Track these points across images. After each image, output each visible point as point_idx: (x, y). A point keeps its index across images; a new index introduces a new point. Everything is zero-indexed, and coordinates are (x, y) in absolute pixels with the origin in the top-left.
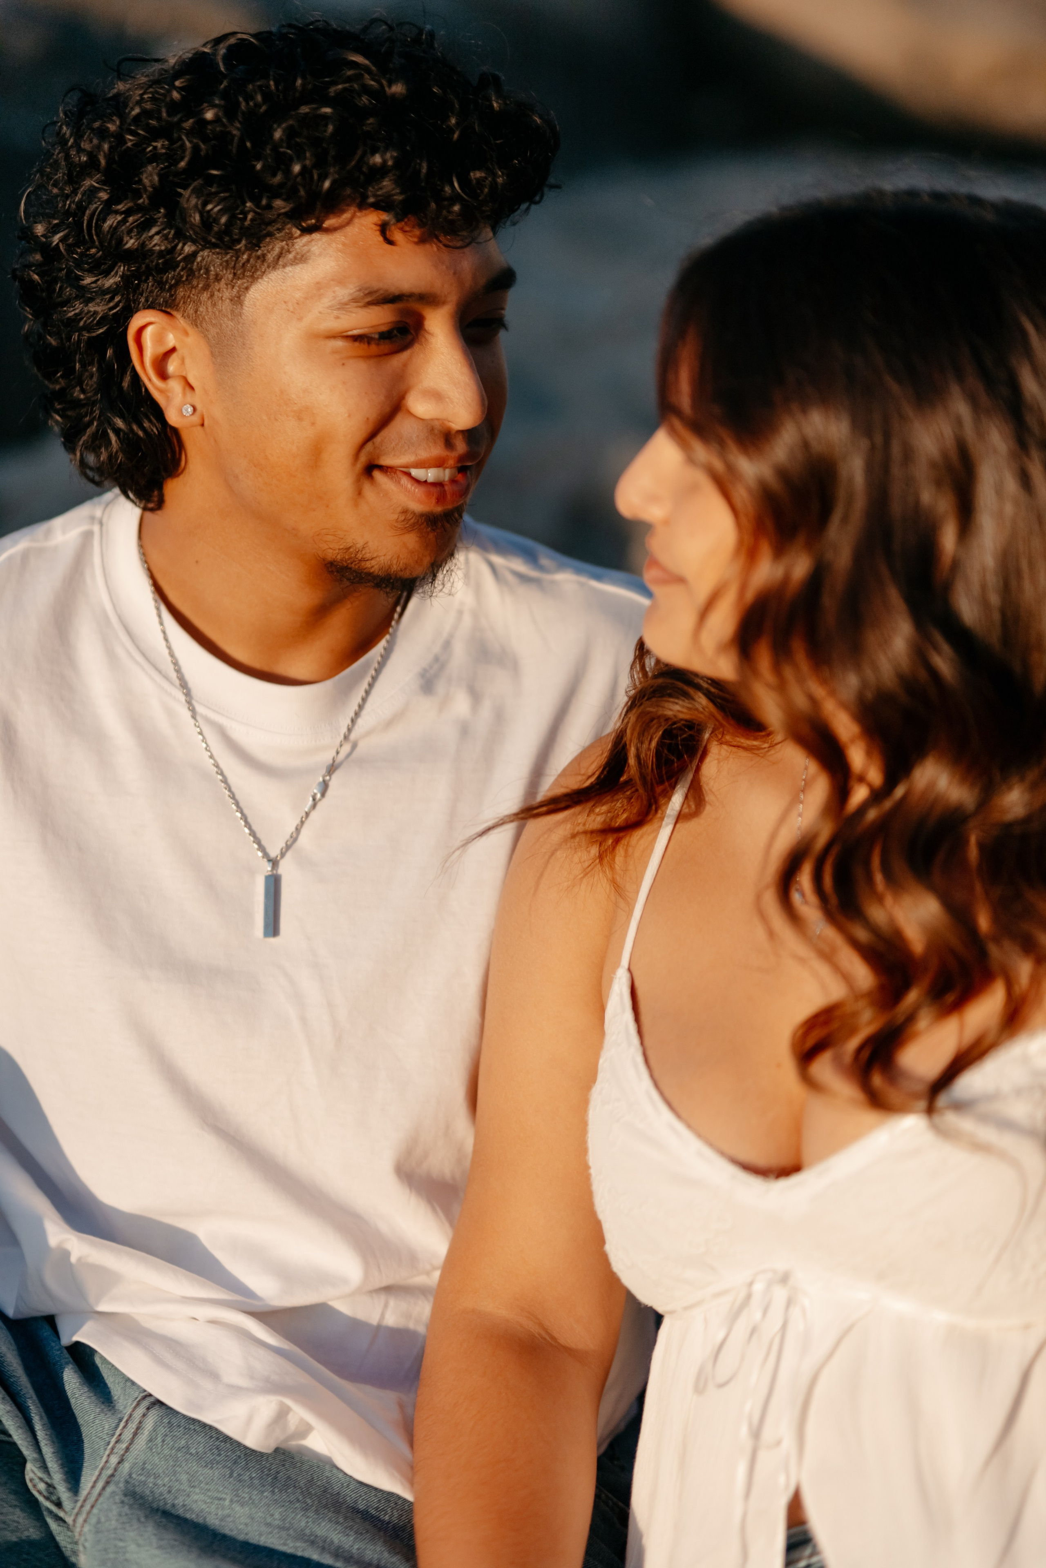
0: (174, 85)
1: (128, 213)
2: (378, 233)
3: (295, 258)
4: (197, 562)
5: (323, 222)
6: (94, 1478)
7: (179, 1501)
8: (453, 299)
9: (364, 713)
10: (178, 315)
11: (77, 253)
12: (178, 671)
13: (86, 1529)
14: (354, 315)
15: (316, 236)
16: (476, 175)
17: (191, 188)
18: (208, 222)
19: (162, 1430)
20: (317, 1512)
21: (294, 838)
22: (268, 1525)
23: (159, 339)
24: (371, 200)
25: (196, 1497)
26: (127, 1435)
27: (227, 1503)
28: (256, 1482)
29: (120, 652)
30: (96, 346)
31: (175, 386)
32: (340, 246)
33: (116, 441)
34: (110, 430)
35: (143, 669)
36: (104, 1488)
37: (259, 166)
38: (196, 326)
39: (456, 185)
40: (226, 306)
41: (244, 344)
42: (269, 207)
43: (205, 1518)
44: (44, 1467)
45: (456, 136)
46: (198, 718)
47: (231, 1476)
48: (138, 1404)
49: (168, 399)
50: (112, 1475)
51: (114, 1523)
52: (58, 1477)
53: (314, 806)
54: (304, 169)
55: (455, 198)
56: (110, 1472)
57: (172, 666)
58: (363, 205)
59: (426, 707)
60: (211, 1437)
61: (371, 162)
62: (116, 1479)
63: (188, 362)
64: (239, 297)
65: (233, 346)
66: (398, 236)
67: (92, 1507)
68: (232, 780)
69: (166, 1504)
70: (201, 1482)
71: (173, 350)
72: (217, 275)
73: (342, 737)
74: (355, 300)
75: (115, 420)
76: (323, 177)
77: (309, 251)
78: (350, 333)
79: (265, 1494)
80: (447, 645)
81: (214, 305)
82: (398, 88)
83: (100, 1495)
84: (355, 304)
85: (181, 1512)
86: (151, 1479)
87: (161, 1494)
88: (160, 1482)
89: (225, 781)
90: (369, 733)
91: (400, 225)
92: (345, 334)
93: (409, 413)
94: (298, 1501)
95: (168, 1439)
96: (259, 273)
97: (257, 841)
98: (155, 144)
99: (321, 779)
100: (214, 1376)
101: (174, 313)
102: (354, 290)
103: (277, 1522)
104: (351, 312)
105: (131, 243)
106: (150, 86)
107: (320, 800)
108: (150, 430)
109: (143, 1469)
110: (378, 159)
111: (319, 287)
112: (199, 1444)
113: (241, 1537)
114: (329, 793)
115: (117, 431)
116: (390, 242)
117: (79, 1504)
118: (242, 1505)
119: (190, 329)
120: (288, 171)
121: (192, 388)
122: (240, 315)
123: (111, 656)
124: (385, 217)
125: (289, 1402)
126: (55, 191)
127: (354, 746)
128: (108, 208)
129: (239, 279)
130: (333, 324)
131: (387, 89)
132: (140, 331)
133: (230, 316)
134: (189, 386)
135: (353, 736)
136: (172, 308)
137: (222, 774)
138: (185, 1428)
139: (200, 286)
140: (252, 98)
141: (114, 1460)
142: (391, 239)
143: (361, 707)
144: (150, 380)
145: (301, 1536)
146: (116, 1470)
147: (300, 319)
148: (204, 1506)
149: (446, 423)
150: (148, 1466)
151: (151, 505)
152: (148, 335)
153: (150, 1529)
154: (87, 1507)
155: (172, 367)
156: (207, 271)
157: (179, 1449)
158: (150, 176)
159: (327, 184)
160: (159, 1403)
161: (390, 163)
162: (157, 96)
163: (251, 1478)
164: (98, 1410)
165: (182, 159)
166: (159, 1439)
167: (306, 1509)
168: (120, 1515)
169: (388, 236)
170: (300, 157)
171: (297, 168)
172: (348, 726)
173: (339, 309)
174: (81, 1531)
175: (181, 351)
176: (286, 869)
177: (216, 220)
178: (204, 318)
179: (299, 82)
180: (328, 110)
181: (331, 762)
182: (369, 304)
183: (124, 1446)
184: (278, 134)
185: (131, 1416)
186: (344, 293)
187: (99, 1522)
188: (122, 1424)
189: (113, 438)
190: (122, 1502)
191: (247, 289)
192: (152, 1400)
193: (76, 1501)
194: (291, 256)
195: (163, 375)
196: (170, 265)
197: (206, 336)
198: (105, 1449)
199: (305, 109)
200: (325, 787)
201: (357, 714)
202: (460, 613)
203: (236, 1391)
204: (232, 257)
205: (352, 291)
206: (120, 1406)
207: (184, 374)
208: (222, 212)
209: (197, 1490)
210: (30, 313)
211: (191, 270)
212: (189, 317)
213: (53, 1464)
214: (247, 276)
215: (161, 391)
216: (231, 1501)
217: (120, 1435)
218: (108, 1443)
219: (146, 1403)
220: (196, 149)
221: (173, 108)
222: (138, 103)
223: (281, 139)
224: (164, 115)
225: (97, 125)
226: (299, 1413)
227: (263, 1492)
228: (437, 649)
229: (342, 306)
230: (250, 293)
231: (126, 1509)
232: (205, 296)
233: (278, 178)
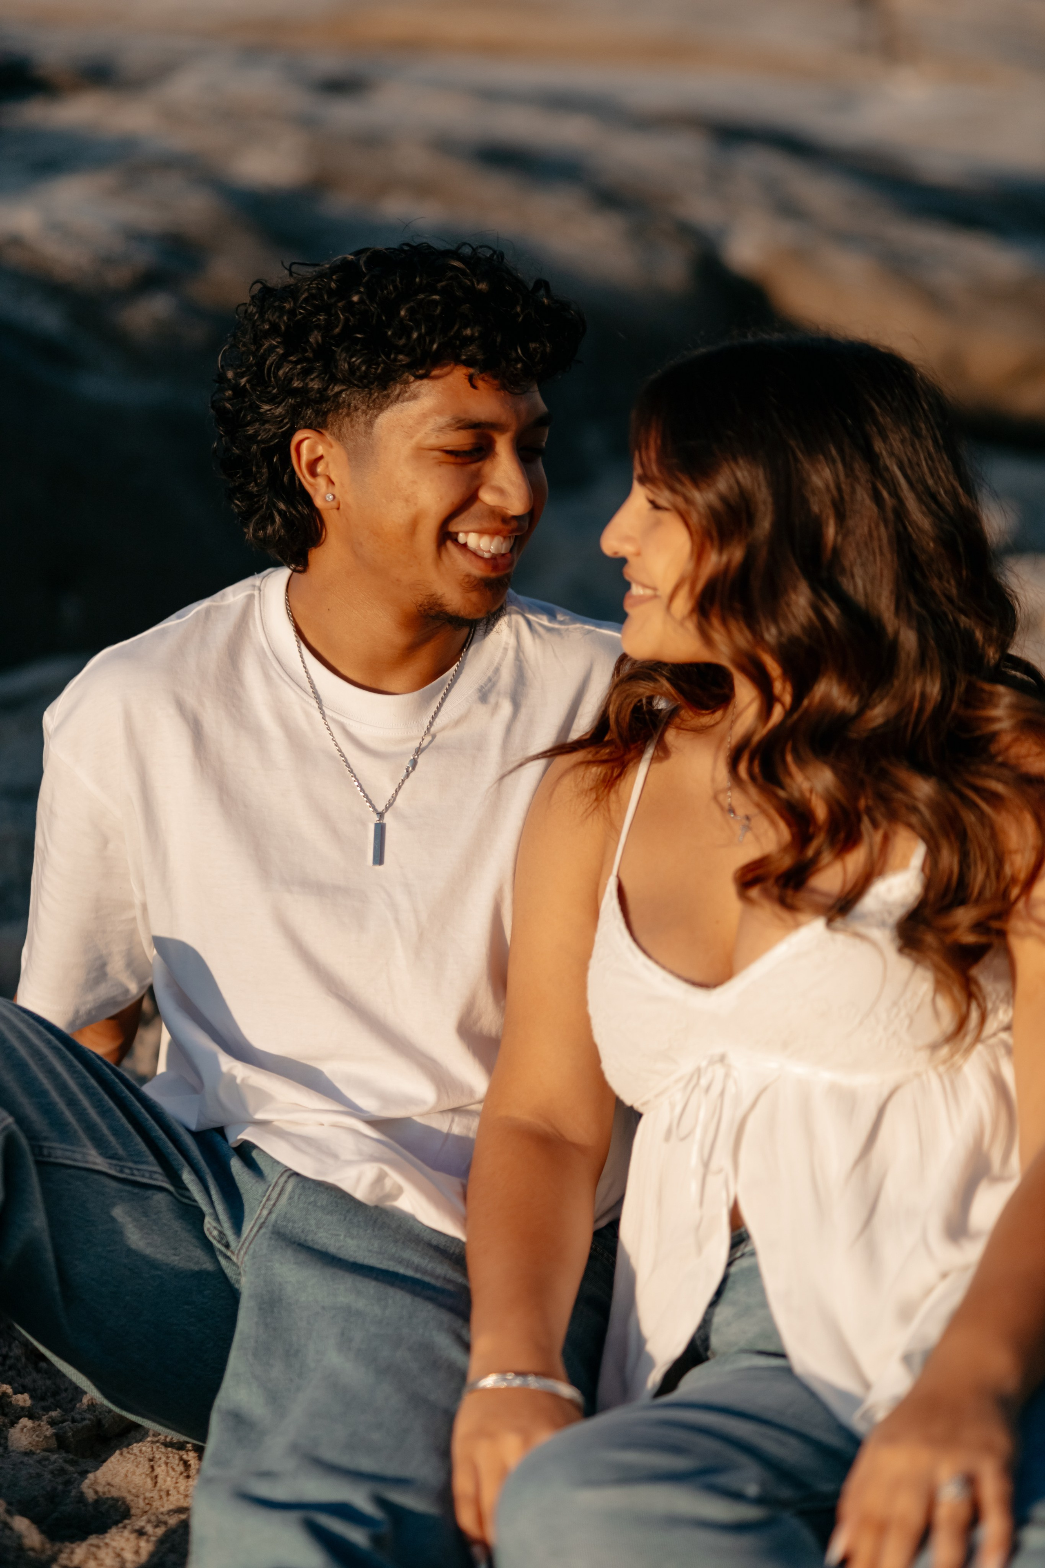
0: (332, 278)
1: (297, 363)
2: (467, 381)
3: (410, 396)
4: (329, 610)
5: (430, 372)
6: (251, 1226)
7: (309, 1238)
8: (514, 427)
9: (440, 714)
10: (326, 433)
11: (258, 391)
12: (313, 686)
13: (246, 1258)
14: (448, 435)
15: (425, 382)
16: (533, 345)
17: (342, 346)
18: (353, 370)
19: (298, 1191)
20: (403, 1243)
21: (394, 798)
22: (370, 1251)
23: (312, 449)
24: (464, 357)
25: (320, 1235)
26: (274, 1195)
27: (342, 1237)
28: (362, 1224)
29: (273, 674)
30: (267, 454)
31: (321, 482)
32: (440, 389)
33: (279, 519)
34: (276, 511)
35: (289, 686)
36: (258, 1231)
37: (390, 333)
38: (339, 441)
39: (519, 351)
40: (361, 427)
41: (373, 453)
42: (395, 360)
43: (327, 1248)
44: (217, 1219)
45: (521, 319)
46: (327, 719)
47: (345, 1219)
48: (282, 1175)
49: (316, 490)
50: (264, 1223)
51: (265, 1251)
52: (227, 1226)
53: (407, 776)
54: (420, 336)
55: (518, 359)
56: (262, 1220)
57: (309, 685)
58: (458, 361)
59: (482, 710)
60: (332, 1196)
61: (464, 333)
62: (267, 1224)
63: (331, 466)
64: (370, 422)
65: (365, 454)
66: (480, 384)
67: (250, 1244)
68: (350, 761)
69: (300, 1240)
70: (324, 1225)
71: (321, 457)
72: (355, 407)
73: (425, 729)
74: (449, 426)
75: (279, 504)
76: (432, 342)
77: (419, 392)
78: (445, 448)
79: (368, 1232)
80: (497, 671)
81: (352, 427)
82: (483, 286)
83: (255, 1236)
84: (449, 428)
85: (310, 1244)
86: (290, 1224)
87: (297, 1233)
88: (296, 1225)
89: (346, 761)
90: (443, 729)
91: (481, 376)
92: (442, 449)
93: (482, 501)
94: (390, 1236)
95: (302, 1197)
96: (385, 406)
97: (369, 801)
98: (319, 317)
99: (412, 758)
100: (335, 1156)
101: (323, 431)
102: (449, 419)
103: (375, 1250)
104: (447, 434)
105: (296, 384)
106: (314, 280)
107: (411, 772)
108: (302, 512)
109: (285, 1217)
110: (468, 332)
111: (425, 416)
112: (323, 1199)
113: (352, 1260)
114: (417, 768)
115: (280, 512)
116: (474, 387)
117: (241, 1243)
118: (352, 1238)
119: (333, 443)
120: (409, 337)
121: (333, 483)
122: (371, 433)
123: (267, 676)
124: (471, 370)
125: (386, 1168)
126: (243, 349)
127: (434, 736)
128: (283, 358)
129: (371, 409)
130: (433, 441)
131: (476, 286)
132: (300, 442)
133: (363, 434)
134: (331, 482)
135: (432, 730)
136: (322, 428)
137: (343, 756)
138: (314, 1190)
139: (344, 413)
140: (386, 288)
141: (265, 1212)
142: (476, 385)
143: (439, 709)
144: (304, 477)
145: (392, 1258)
146: (266, 1219)
147: (412, 437)
148: (326, 1241)
149: (505, 510)
150: (288, 1216)
151: (299, 568)
152: (305, 446)
153: (289, 1253)
154: (247, 1244)
155: (320, 469)
156: (349, 405)
157: (310, 1203)
158: (315, 338)
159: (435, 346)
160: (297, 1174)
161: (477, 334)
162: (320, 286)
163: (359, 1222)
164: (254, 1181)
165: (337, 327)
166: (296, 1197)
167: (396, 1241)
168: (269, 1246)
169: (473, 383)
170: (418, 328)
171: (415, 335)
172: (430, 721)
173: (438, 431)
174: (243, 1260)
175: (326, 459)
176: (388, 819)
177: (359, 368)
178: (345, 435)
179: (417, 280)
180: (436, 297)
181: (418, 745)
182: (459, 428)
183: (272, 1202)
184: (403, 313)
185: (276, 1183)
186: (442, 420)
187: (255, 1251)
188: (271, 1189)
189: (278, 519)
190: (270, 1238)
191: (376, 416)
192: (291, 1172)
193: (239, 1242)
194: (407, 395)
195: (314, 474)
196: (326, 399)
197: (345, 448)
198: (259, 1206)
199: (421, 296)
200: (414, 763)
201: (436, 714)
202: (506, 649)
203: (349, 1163)
204: (366, 394)
205: (447, 420)
206: (269, 1178)
207: (327, 474)
208: (362, 363)
209: (322, 1230)
210: (222, 431)
211: (338, 402)
212: (334, 434)
213: (223, 1217)
214: (377, 408)
215: (311, 485)
216: (345, 1236)
217: (269, 1196)
218: (261, 1202)
219: (287, 1174)
220: (347, 320)
221: (331, 293)
222: (308, 290)
223: (406, 316)
224: (326, 297)
225: (276, 304)
226: (395, 1177)
227: (366, 1230)
228: (490, 673)
229: (441, 429)
230: (378, 419)
231: (273, 1242)
232: (347, 419)
233: (402, 342)
